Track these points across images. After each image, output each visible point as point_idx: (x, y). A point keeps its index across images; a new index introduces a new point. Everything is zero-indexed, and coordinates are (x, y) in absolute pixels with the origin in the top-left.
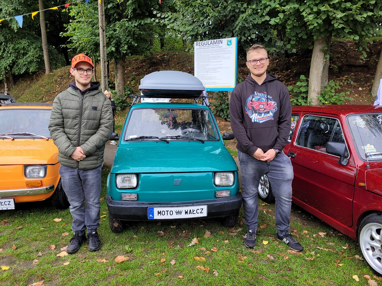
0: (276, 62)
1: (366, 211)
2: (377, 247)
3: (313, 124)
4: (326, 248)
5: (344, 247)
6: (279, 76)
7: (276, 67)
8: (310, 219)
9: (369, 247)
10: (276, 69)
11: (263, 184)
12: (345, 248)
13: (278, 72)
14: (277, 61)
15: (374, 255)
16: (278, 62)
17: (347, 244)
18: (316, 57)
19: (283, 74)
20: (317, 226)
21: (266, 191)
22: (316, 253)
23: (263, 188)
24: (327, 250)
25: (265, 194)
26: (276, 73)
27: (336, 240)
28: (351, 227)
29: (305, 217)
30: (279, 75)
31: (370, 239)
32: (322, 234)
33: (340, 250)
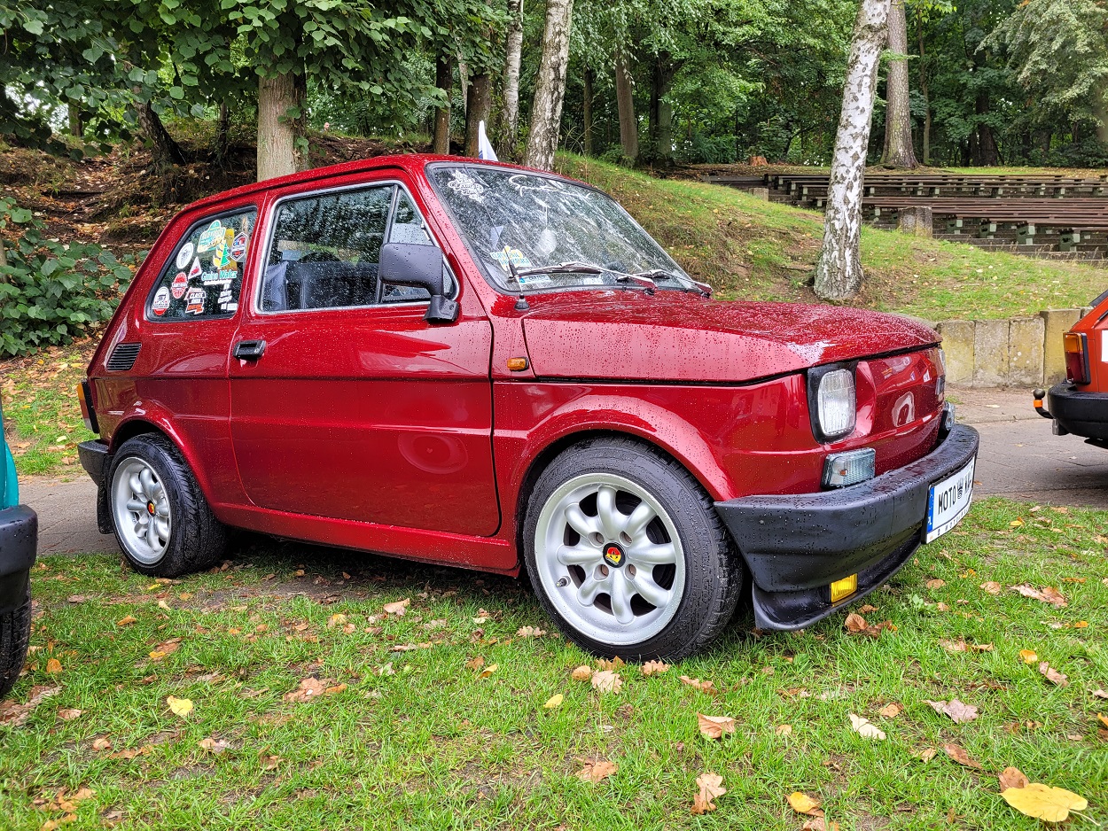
0: (138, 175)
1: (542, 449)
2: (590, 561)
3: (313, 225)
4: (423, 641)
5: (477, 621)
6: (156, 220)
7: (143, 190)
8: (342, 583)
9: (564, 573)
10: (142, 196)
11: (142, 510)
12: (483, 620)
13: (151, 207)
14: (143, 172)
15: (585, 594)
16: (143, 175)
17: (481, 610)
18: (270, 142)
19: (169, 212)
20: (372, 593)
21: (157, 532)
22: (397, 668)
23: (146, 526)
24: (431, 644)
25: (157, 545)
26: (144, 209)
27: (446, 608)
28: (496, 533)
29: (323, 583)
30: (155, 215)
31: (565, 544)
32: (397, 607)
33: (470, 631)
